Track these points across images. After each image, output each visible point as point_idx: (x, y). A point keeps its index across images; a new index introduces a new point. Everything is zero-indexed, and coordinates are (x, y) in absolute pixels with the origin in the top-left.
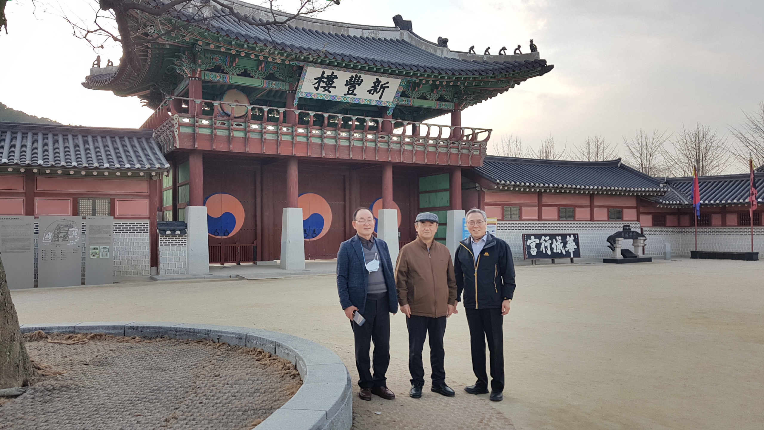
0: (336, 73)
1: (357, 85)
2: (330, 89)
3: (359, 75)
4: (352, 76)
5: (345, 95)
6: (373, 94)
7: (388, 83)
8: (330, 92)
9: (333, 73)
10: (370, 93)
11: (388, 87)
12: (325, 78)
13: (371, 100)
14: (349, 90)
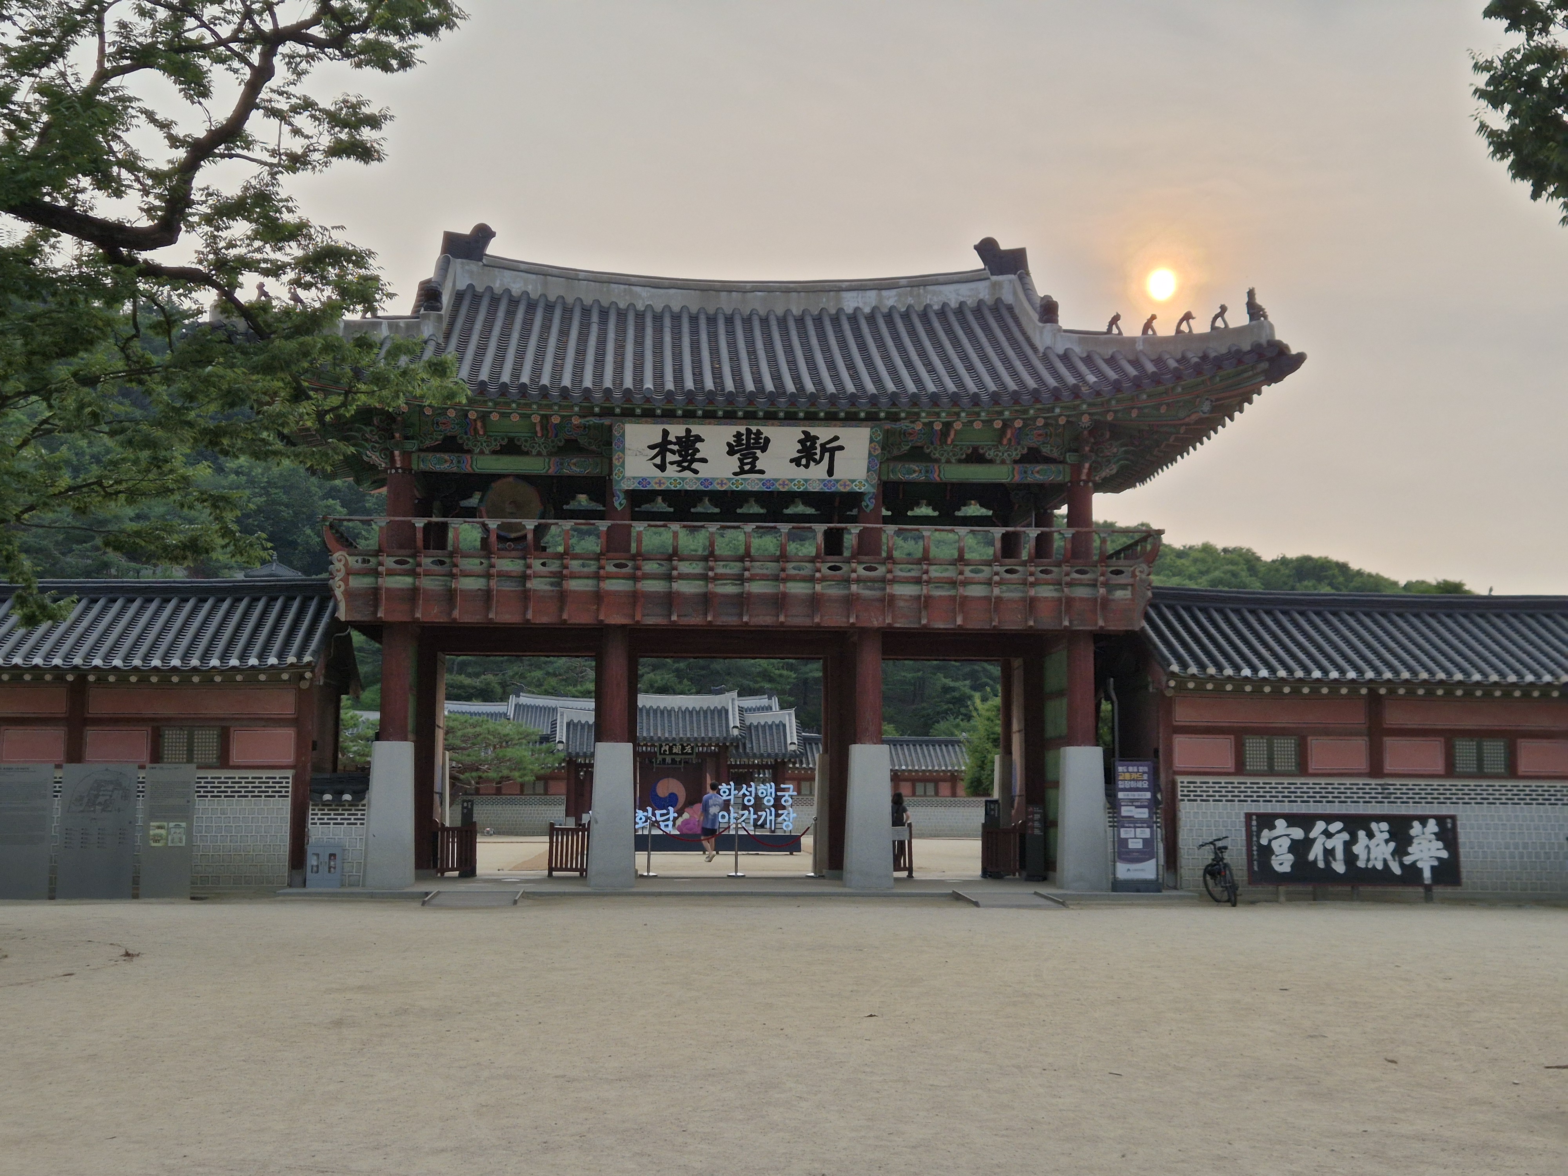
0: (696, 430)
1: (758, 453)
2: (695, 466)
3: (754, 429)
4: (738, 433)
5: (735, 474)
6: (807, 466)
7: (836, 438)
8: (696, 472)
9: (688, 431)
10: (798, 465)
11: (841, 448)
12: (675, 444)
13: (806, 481)
14: (742, 464)
